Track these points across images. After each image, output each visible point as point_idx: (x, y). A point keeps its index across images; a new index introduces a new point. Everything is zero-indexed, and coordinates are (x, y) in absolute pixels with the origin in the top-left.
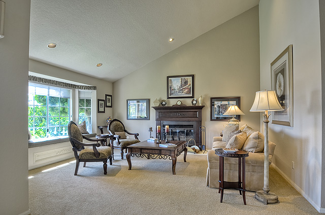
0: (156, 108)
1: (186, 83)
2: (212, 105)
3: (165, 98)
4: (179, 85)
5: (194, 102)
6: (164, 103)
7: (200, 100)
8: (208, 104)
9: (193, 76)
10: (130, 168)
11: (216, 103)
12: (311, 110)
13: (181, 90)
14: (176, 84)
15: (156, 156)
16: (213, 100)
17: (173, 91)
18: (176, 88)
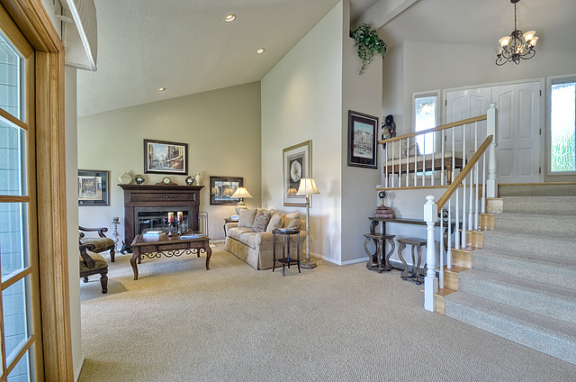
0: (125, 187)
1: (176, 153)
2: (212, 185)
3: (142, 172)
4: (166, 155)
5: (190, 181)
6: (140, 179)
7: (197, 178)
8: (207, 184)
9: (186, 146)
10: (136, 278)
11: (216, 183)
12: (332, 194)
13: (168, 162)
14: (160, 153)
15: (181, 251)
16: (213, 179)
17: (155, 163)
18: (161, 159)
